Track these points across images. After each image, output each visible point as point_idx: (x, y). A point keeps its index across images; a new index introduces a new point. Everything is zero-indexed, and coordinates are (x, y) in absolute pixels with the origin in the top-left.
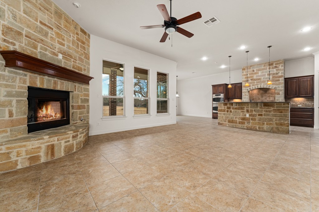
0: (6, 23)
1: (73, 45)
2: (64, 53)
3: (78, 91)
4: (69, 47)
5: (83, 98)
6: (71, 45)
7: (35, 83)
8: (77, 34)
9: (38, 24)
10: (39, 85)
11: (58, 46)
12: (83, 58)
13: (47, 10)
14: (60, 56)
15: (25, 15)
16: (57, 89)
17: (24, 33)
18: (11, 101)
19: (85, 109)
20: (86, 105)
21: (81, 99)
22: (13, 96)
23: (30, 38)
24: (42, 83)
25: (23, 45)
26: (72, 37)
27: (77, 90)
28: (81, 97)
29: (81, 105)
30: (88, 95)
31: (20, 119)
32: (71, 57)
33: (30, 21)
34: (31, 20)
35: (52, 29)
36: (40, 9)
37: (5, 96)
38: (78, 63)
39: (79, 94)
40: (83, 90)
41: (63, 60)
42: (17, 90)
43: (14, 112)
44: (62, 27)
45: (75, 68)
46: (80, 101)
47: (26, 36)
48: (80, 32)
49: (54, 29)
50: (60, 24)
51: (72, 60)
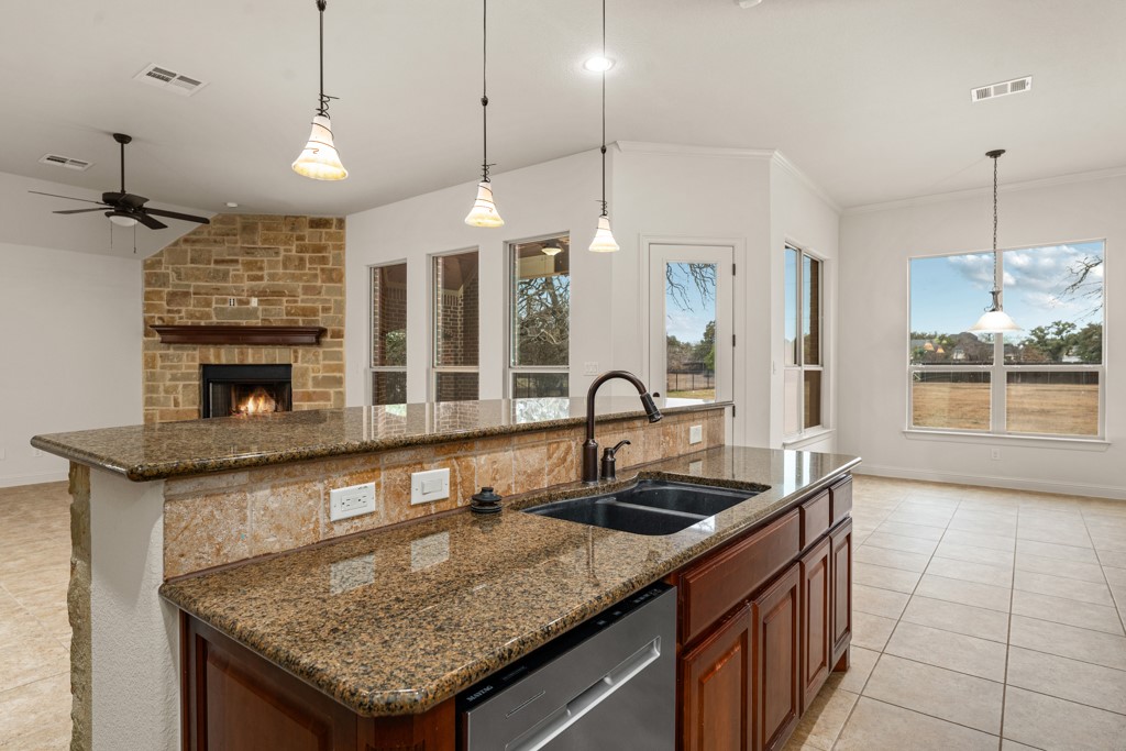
0: (170, 289)
1: (285, 267)
2: (261, 294)
3: (303, 363)
4: (272, 277)
5: (320, 375)
6: (281, 271)
7: (208, 358)
8: (300, 238)
9: (212, 266)
10: (213, 361)
11: (246, 284)
12: (319, 283)
13: (228, 235)
14: (254, 302)
15: (193, 265)
16: (246, 362)
17: (192, 290)
18: (177, 386)
19: (329, 400)
20: (332, 391)
21: (314, 378)
22: (177, 379)
23: (199, 294)
24: (218, 356)
25: (191, 308)
26: (282, 253)
27: (300, 359)
28: (313, 375)
29: (314, 392)
30: (340, 368)
31: (189, 410)
32: (281, 294)
33: (198, 269)
34: (201, 266)
35: (237, 261)
36: (215, 241)
37: (170, 380)
38: (303, 301)
39: (307, 368)
40: (321, 358)
41: (260, 308)
42: (183, 370)
43: (180, 400)
44: (260, 245)
45: (292, 315)
46: (310, 383)
47: (195, 294)
48: (307, 232)
49: (240, 259)
50: (254, 243)
51: (285, 299)
